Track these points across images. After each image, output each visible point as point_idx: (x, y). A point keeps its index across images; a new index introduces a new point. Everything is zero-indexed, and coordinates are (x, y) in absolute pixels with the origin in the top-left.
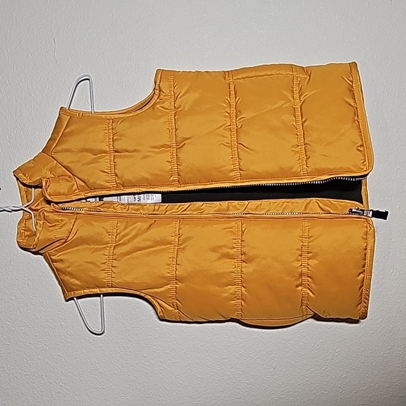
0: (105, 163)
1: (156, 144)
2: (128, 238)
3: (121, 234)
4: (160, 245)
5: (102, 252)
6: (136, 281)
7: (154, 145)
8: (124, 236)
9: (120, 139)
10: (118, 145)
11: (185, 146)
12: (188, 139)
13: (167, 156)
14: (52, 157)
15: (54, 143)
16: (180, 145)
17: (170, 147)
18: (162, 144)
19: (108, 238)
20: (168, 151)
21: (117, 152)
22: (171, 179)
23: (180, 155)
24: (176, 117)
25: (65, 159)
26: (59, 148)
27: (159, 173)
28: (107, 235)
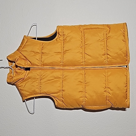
0: (38, 57)
1: (56, 52)
2: (45, 76)
3: (42, 75)
4: (56, 79)
5: (36, 82)
6: (48, 91)
7: (55, 52)
8: (44, 76)
9: (44, 49)
10: (43, 51)
11: (66, 53)
12: (68, 51)
13: (60, 56)
14: (20, 52)
15: (21, 48)
16: (65, 52)
17: (61, 53)
18: (58, 52)
19: (38, 77)
20: (60, 54)
21: (42, 53)
22: (60, 64)
23: (64, 56)
24: (64, 43)
25: (25, 53)
26: (23, 50)
27: (56, 61)
28: (37, 76)
